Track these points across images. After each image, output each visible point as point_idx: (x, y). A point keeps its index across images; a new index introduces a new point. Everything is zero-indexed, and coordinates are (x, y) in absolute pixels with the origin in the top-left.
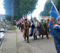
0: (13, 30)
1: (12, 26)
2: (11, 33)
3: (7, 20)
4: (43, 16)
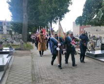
0: (25, 50)
1: (24, 43)
2: (21, 55)
3: (15, 32)
4: (81, 25)
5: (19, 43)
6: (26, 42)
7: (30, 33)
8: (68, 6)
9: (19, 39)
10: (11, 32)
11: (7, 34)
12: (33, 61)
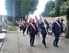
0: (14, 30)
1: (13, 27)
2: (12, 33)
3: (8, 21)
5: (11, 27)
6: (14, 26)
7: (16, 21)
8: (37, 6)
9: (11, 24)
10: (6, 21)
11: (4, 22)
12: (18, 36)
